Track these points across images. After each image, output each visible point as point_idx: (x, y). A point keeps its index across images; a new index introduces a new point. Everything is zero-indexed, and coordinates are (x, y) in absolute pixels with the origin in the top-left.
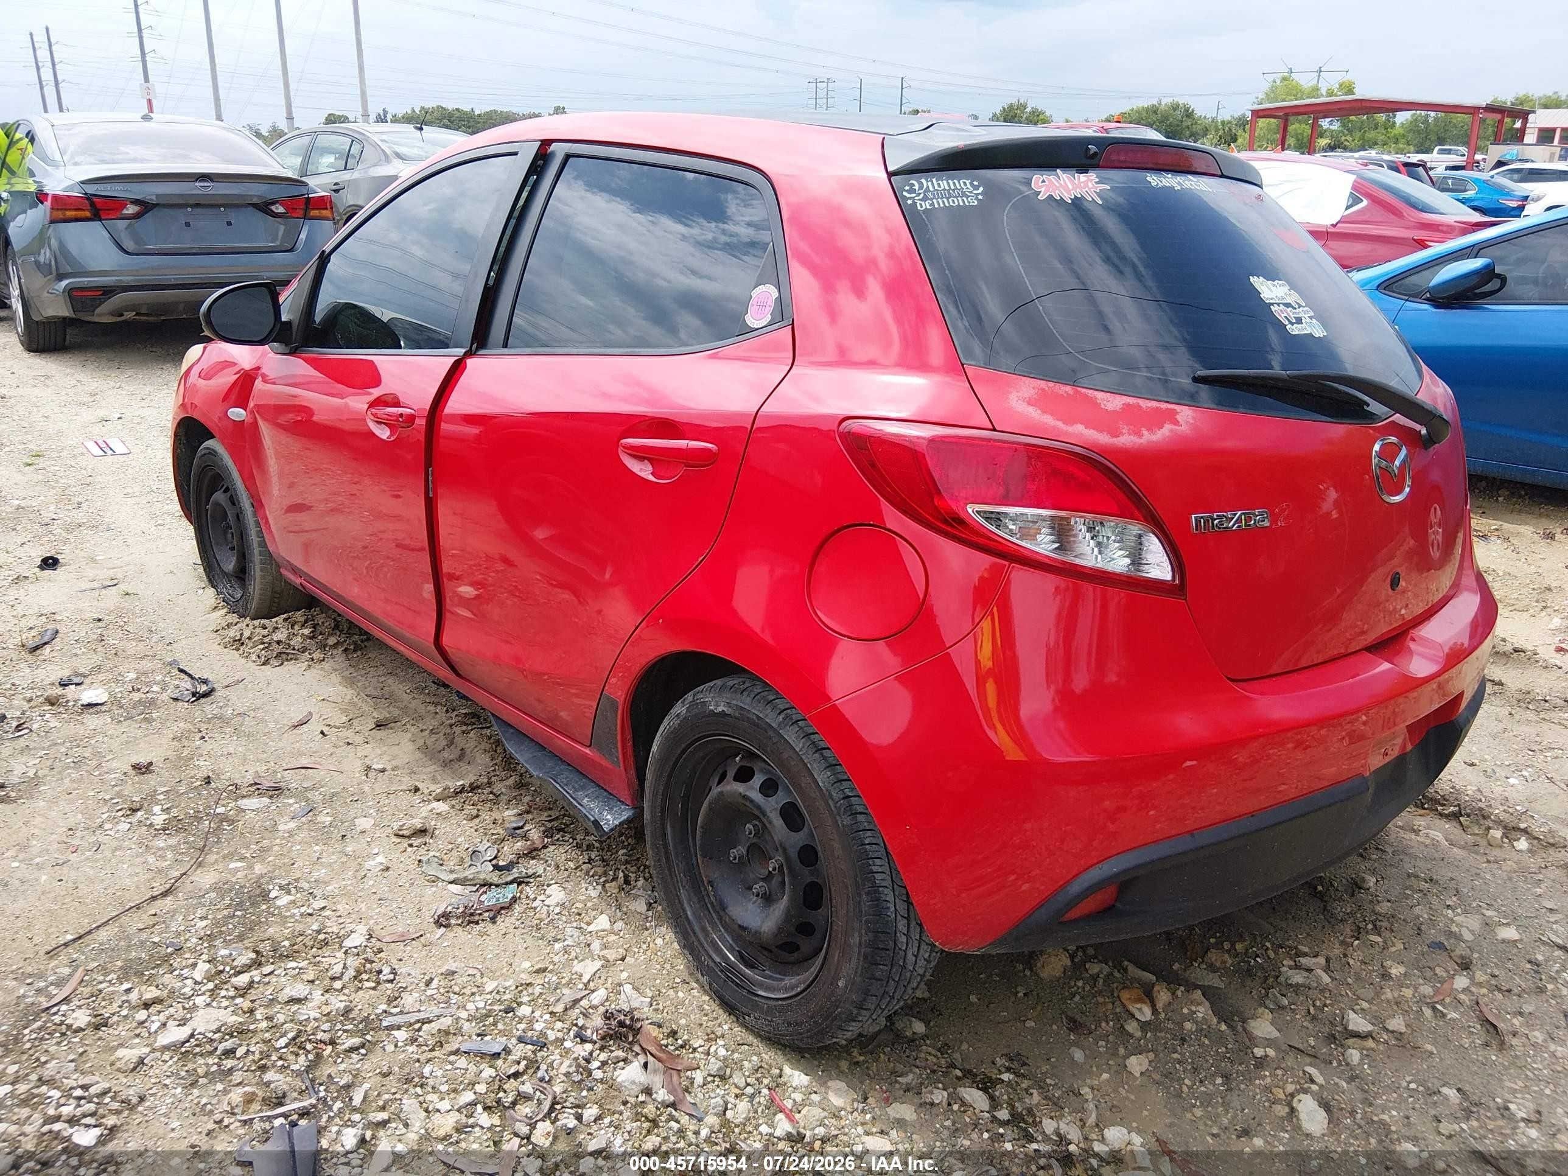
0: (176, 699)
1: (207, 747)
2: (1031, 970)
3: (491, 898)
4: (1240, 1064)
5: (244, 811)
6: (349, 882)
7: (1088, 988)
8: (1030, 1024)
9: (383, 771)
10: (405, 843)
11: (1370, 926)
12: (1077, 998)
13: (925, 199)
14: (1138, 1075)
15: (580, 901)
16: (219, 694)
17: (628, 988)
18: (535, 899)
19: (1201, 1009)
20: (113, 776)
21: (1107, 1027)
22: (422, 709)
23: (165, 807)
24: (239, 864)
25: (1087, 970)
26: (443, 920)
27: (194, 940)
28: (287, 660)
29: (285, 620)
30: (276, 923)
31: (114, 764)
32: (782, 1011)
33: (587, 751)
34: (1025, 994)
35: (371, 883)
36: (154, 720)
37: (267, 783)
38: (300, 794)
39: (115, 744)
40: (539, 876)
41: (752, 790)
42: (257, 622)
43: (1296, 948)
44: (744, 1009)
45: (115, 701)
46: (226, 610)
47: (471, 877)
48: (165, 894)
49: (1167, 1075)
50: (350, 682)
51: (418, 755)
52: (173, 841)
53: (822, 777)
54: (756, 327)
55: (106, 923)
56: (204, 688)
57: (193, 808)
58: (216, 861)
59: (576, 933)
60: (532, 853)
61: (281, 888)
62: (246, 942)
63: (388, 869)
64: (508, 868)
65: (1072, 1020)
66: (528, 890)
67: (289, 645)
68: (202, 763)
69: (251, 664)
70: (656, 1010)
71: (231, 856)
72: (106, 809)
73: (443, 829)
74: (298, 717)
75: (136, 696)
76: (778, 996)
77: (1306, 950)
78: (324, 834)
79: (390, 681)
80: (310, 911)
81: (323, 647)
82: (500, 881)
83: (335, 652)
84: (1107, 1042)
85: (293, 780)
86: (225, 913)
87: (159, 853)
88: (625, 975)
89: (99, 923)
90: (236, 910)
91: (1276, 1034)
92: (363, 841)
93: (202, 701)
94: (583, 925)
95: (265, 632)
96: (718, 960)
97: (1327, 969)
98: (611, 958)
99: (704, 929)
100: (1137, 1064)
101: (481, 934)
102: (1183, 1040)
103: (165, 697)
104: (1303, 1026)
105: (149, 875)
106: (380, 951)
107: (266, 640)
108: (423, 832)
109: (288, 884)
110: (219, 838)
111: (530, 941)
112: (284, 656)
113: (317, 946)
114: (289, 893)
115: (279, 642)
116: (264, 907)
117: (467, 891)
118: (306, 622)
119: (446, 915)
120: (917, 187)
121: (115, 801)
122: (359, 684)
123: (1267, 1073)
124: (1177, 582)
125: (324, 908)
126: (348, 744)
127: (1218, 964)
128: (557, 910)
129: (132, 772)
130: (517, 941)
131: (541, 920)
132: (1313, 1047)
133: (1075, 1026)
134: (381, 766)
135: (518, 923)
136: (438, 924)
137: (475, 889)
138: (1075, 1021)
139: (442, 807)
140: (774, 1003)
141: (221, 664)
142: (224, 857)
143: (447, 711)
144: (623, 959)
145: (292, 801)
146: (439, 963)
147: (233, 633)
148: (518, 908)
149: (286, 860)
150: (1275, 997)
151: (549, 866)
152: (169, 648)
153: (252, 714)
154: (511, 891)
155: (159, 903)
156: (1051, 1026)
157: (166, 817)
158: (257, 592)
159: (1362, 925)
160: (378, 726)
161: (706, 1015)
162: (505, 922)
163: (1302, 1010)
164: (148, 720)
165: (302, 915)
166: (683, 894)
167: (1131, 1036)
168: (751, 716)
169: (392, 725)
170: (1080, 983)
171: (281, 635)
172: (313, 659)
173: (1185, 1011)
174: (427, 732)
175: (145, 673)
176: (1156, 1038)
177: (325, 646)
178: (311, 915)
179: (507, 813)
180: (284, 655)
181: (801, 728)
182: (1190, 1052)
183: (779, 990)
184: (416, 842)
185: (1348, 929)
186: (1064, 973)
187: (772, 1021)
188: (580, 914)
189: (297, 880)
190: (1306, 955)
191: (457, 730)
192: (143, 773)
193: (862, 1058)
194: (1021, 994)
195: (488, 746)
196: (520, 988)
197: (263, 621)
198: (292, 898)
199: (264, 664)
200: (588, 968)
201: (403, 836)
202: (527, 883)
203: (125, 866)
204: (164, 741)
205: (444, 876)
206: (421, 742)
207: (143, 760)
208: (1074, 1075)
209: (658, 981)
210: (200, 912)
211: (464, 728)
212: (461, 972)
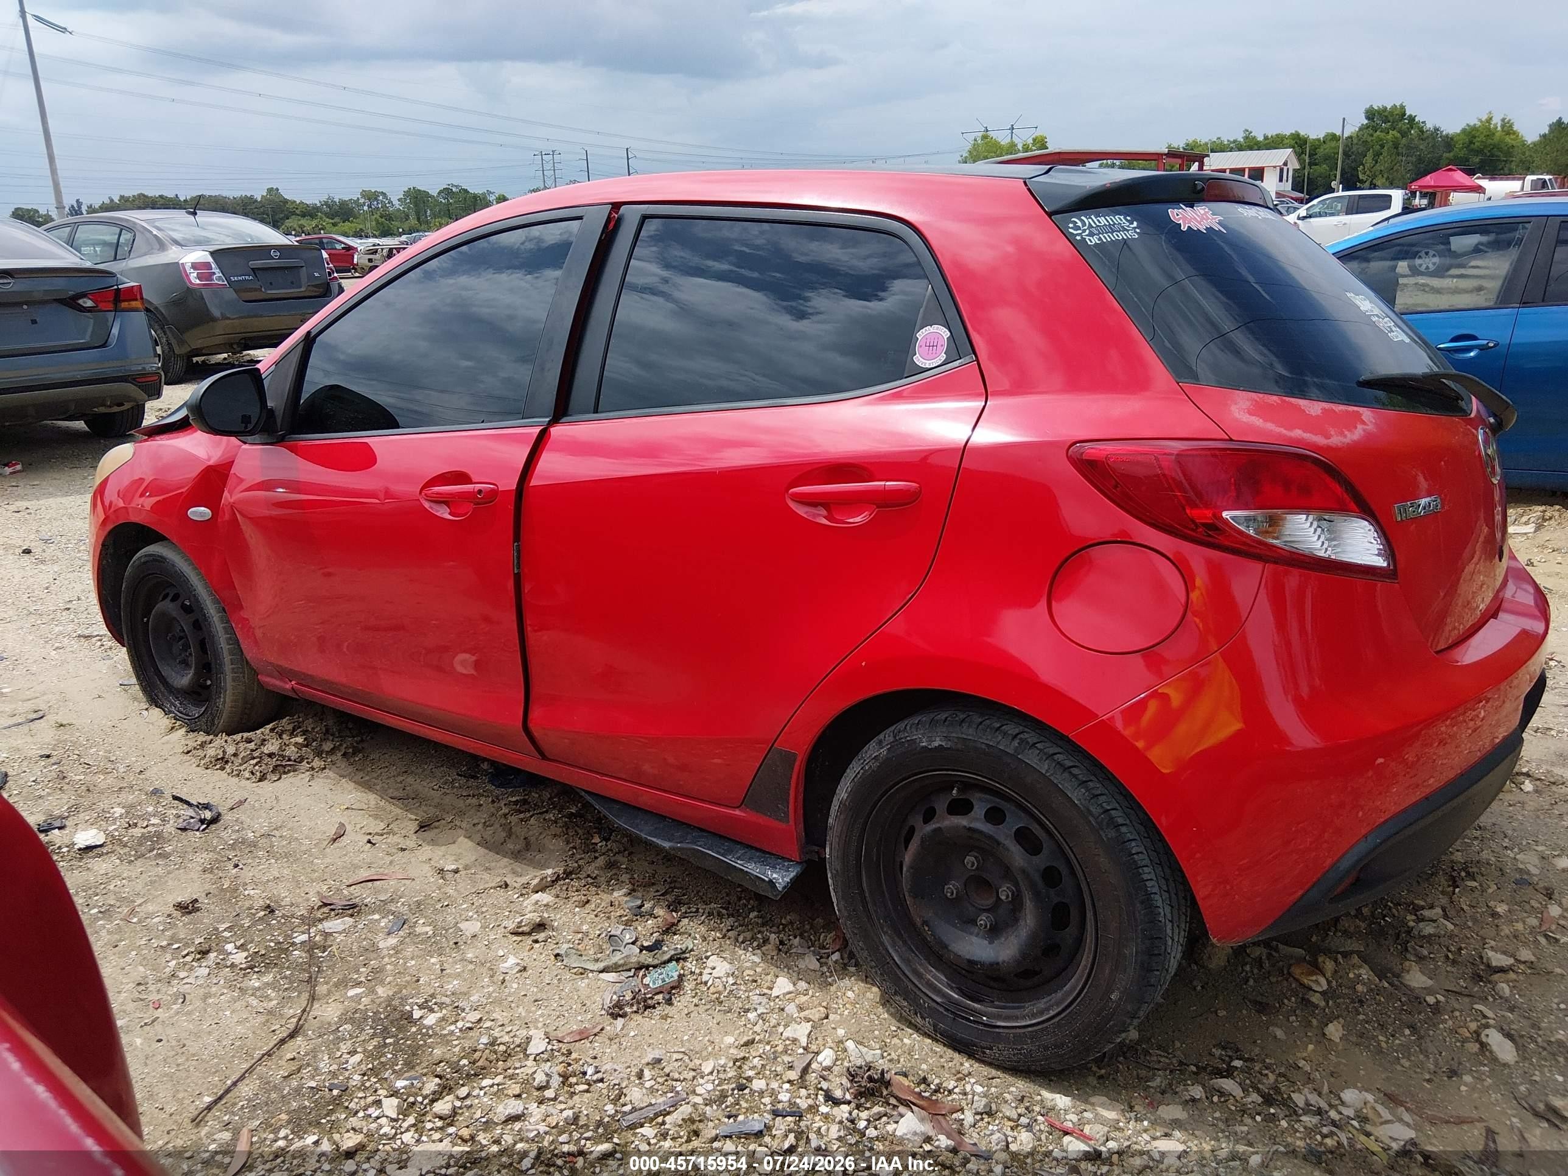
0: (184, 830)
1: (247, 874)
2: (1196, 963)
3: (653, 980)
4: (1420, 1013)
5: (331, 934)
6: (491, 989)
7: (1256, 971)
8: (1222, 1013)
9: (456, 871)
10: (529, 940)
11: (1463, 874)
12: (1251, 982)
13: (1091, 234)
14: (1338, 1040)
15: (748, 968)
16: (227, 817)
17: (850, 1045)
18: (701, 974)
19: (1362, 971)
20: (156, 920)
21: (1291, 1002)
22: (460, 803)
23: (238, 944)
24: (358, 990)
25: (1249, 956)
26: (617, 1011)
27: (357, 1077)
28: (285, 773)
29: (272, 730)
30: (438, 1043)
31: (150, 908)
32: (1033, 1036)
33: (737, 812)
34: (1202, 987)
35: (515, 986)
36: (170, 855)
37: (339, 902)
38: (382, 907)
39: (139, 886)
40: (692, 950)
41: (976, 820)
42: (238, 737)
43: (1413, 903)
44: (983, 1044)
45: (114, 840)
46: (184, 729)
47: (621, 962)
48: (292, 1035)
49: (1361, 1035)
50: (368, 786)
51: (482, 850)
52: (268, 978)
53: (1077, 795)
54: (927, 366)
55: (242, 1078)
56: (208, 815)
57: (272, 941)
58: (329, 992)
59: (764, 1000)
60: (670, 929)
61: (421, 1007)
62: (417, 1068)
63: (525, 969)
64: (656, 946)
65: (1255, 1003)
66: (691, 965)
67: (283, 757)
68: (252, 892)
69: (244, 782)
70: (890, 1061)
71: (344, 983)
72: (168, 957)
73: (558, 919)
74: (332, 831)
75: (137, 832)
76: (1024, 1024)
77: (1422, 903)
78: (433, 945)
79: (410, 780)
80: (469, 1025)
81: (319, 754)
82: (656, 962)
83: (334, 758)
84: (1296, 1016)
85: (364, 895)
86: (374, 1042)
87: (258, 994)
88: (841, 1032)
89: (234, 1078)
90: (385, 1038)
91: (1430, 983)
92: (480, 945)
93: (213, 827)
94: (766, 991)
95: (252, 746)
96: (939, 1000)
97: (1446, 917)
98: (816, 1017)
99: (916, 972)
100: (1334, 1031)
101: (665, 1017)
102: (1361, 1002)
103: (170, 828)
104: (1447, 971)
105: (261, 1019)
106: (570, 1053)
107: (256, 754)
108: (541, 926)
109: (426, 1002)
110: (319, 968)
111: (719, 1017)
112: (281, 769)
113: (502, 1058)
114: (432, 1010)
115: (271, 755)
116: (414, 1029)
117: (622, 978)
118: (294, 730)
119: (619, 1005)
120: (1079, 224)
121: (176, 946)
122: (378, 788)
123: (1447, 1017)
124: (1391, 568)
125: (481, 1019)
126: (403, 850)
127: (1352, 929)
128: (731, 980)
129: (177, 914)
130: (706, 1019)
131: (720, 993)
132: (1466, 988)
133: (1262, 1008)
134: (453, 867)
135: (696, 1000)
136: (615, 1016)
137: (631, 973)
138: (1261, 1003)
139: (545, 897)
140: (1023, 1031)
141: (211, 785)
142: (336, 985)
143: (493, 802)
144: (827, 1017)
145: (377, 917)
146: (637, 1054)
147: (211, 751)
148: (688, 986)
149: (408, 978)
150: (1415, 949)
151: (695, 938)
152: (141, 777)
153: (276, 833)
154: (672, 971)
155: (291, 1044)
156: (1241, 1011)
157: (245, 954)
158: (228, 704)
159: (1455, 874)
160: (422, 827)
161: (941, 1057)
162: (683, 1001)
163: (1440, 957)
164: (165, 856)
165: (461, 1030)
166: (885, 939)
167: (1316, 1006)
168: (979, 745)
169: (437, 824)
170: (1248, 968)
171: (272, 746)
172: (313, 769)
173: (1351, 975)
174: (480, 826)
175: (132, 806)
176: (1338, 1006)
177: (322, 752)
178: (471, 1029)
179: (616, 894)
180: (282, 767)
181: (1041, 750)
182: (1371, 1011)
183: (1024, 1018)
184: (541, 936)
185: (1443, 880)
186: (1228, 961)
187: (1022, 1049)
188: (756, 981)
189: (433, 996)
190: (1423, 908)
191: (514, 819)
192: (190, 913)
193: (1103, 1071)
194: (1199, 988)
195: (558, 831)
196: (738, 1064)
197: (246, 735)
198: (439, 1015)
199: (260, 780)
200: (801, 1032)
201: (523, 934)
202: (685, 959)
203: (228, 1013)
204: (195, 875)
205: (590, 966)
206: (478, 837)
207: (184, 897)
208: (1284, 1052)
209: (877, 1032)
210: (345, 1047)
211: (522, 816)
212: (666, 1058)
